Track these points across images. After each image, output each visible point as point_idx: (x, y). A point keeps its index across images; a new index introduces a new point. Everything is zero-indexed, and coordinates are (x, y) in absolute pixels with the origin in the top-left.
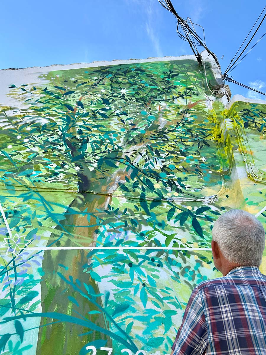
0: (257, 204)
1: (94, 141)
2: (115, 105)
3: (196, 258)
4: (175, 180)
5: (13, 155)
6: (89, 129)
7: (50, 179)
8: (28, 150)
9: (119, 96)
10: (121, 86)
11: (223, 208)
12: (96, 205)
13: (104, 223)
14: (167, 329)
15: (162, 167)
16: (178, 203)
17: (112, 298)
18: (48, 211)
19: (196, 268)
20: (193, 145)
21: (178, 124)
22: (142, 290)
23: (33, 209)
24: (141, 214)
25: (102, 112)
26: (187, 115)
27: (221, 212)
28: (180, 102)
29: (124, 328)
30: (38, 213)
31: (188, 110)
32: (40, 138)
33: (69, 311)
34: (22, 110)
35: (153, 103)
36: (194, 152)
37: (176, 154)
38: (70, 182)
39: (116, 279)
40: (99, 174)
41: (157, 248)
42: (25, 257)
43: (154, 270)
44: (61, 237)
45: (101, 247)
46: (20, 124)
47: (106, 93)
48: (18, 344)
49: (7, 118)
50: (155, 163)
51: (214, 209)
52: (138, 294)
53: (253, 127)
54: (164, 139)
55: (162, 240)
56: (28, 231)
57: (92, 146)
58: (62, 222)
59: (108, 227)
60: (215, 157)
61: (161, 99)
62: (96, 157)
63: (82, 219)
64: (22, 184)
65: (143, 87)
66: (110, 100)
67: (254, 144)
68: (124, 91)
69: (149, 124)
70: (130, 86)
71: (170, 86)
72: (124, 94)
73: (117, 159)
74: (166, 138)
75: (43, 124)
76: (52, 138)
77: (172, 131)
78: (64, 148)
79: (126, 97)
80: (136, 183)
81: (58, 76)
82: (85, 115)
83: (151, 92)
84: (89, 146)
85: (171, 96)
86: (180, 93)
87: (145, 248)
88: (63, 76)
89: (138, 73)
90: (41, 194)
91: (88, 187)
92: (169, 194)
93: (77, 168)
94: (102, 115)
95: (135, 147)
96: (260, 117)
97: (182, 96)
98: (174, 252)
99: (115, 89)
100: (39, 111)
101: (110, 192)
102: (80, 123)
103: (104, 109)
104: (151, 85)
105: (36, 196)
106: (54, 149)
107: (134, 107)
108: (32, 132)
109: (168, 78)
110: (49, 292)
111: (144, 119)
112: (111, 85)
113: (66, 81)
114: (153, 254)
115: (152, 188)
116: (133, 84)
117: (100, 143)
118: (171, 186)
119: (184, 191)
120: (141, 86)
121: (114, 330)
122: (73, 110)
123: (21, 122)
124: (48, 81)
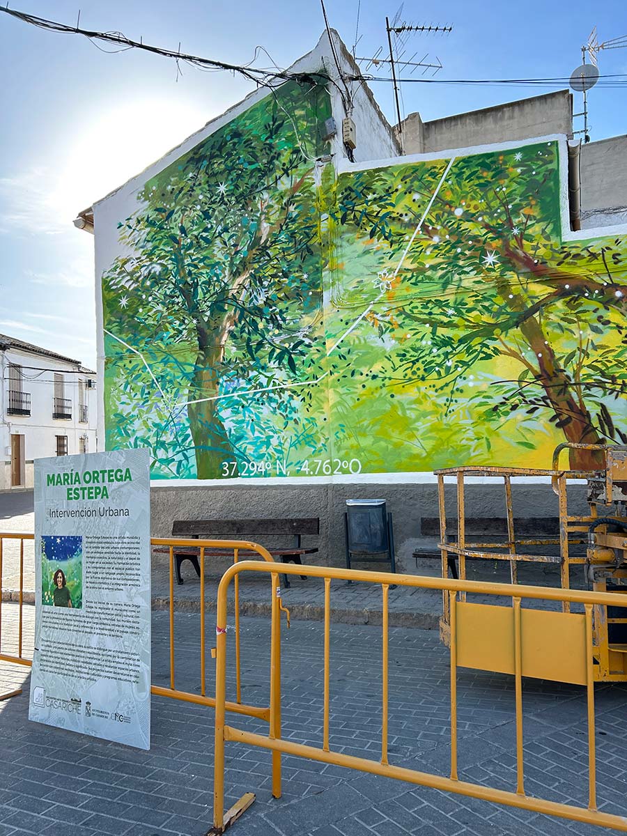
0: (335, 336)
1: (203, 283)
2: (216, 218)
3: (289, 393)
4: (277, 313)
5: (146, 319)
6: (196, 267)
7: (177, 339)
8: (155, 310)
9: (218, 200)
10: (219, 177)
11: (316, 339)
12: (214, 358)
13: (222, 376)
14: (268, 448)
15: (265, 299)
16: (278, 343)
17: (233, 432)
18: (182, 372)
19: (289, 402)
20: (296, 258)
21: (281, 227)
22: (252, 424)
23: (172, 372)
24: (248, 361)
25: (204, 234)
26: (292, 208)
27: (313, 344)
28: (285, 184)
29: (242, 450)
30: (177, 374)
31: (293, 197)
32: (159, 292)
33: (210, 444)
34: (137, 259)
35: (255, 198)
36: (296, 269)
37: (279, 276)
38: (192, 339)
39: (234, 418)
40: (212, 324)
41: (261, 390)
42: (177, 412)
43: (259, 408)
44: (195, 392)
45: (222, 396)
46: (140, 279)
47: (204, 200)
48: (187, 466)
49: (128, 274)
50: (258, 297)
51: (307, 341)
52: (249, 428)
53: (350, 220)
54: (267, 258)
55: (264, 380)
56: (174, 390)
57: (202, 289)
58: (193, 380)
59: (225, 378)
60: (318, 269)
61: (262, 188)
62: (208, 303)
63: (206, 373)
64: (159, 349)
65: (242, 170)
66: (210, 211)
67: (348, 249)
68: (222, 189)
69: (251, 238)
70: (228, 176)
71: (272, 154)
72: (223, 194)
73: (224, 301)
74: (269, 256)
75: (157, 273)
76: (169, 289)
77: (275, 242)
78: (180, 300)
79: (226, 199)
80: (243, 327)
81: (154, 188)
82: (190, 246)
83: (251, 178)
84: (200, 290)
85: (274, 176)
86: (284, 164)
87: (252, 391)
88: (159, 187)
89: (234, 144)
90: (175, 356)
91: (206, 341)
92: (271, 334)
93: (195, 321)
94: (206, 239)
95: (240, 280)
96: (361, 199)
97: (286, 172)
98: (273, 391)
99: (212, 188)
100: (150, 255)
101: (223, 343)
102: (187, 261)
103: (206, 230)
104: (251, 163)
105: (171, 359)
106: (173, 303)
107: (234, 214)
108: (152, 286)
109: (270, 137)
110: (196, 433)
111: (245, 232)
112: (208, 182)
113: (163, 195)
114: (258, 396)
115: (256, 329)
116: (230, 170)
117: (208, 283)
118: (273, 323)
119: (284, 326)
120: (240, 170)
121: (237, 452)
122: (178, 242)
123: (140, 276)
124: (147, 203)
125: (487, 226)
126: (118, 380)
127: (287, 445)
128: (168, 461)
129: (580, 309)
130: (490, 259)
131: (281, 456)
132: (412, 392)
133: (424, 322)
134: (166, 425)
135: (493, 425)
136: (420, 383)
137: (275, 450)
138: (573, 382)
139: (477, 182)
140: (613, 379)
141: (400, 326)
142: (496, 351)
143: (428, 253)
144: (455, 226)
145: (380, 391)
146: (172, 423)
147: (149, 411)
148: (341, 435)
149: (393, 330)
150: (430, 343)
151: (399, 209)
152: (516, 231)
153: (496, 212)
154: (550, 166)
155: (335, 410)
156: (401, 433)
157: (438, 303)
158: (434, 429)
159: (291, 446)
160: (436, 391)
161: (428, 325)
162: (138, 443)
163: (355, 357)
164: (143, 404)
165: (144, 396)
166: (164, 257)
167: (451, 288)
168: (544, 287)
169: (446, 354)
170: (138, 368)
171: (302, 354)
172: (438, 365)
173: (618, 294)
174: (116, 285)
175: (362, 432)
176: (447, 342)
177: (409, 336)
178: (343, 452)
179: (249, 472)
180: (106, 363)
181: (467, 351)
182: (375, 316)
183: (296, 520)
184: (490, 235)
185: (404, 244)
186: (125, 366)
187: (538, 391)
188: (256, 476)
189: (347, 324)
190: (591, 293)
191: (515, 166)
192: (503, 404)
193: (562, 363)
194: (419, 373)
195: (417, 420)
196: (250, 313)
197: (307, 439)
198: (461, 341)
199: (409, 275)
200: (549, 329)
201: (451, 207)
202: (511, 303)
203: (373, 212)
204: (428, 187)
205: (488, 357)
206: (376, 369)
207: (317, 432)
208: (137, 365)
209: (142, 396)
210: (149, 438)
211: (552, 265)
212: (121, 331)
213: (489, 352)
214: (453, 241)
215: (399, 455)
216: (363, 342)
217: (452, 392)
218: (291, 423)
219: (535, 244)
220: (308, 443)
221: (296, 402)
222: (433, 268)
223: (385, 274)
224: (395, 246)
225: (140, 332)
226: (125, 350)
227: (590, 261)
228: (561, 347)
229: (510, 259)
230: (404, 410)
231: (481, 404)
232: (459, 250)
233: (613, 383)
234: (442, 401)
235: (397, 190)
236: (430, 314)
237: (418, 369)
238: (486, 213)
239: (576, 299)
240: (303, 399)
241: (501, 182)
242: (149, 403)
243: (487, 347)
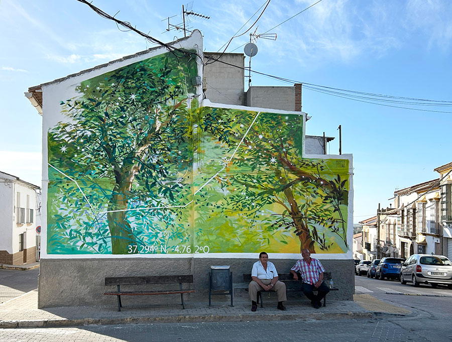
0: (199, 185)
1: (119, 146)
2: (129, 112)
3: (170, 210)
4: (163, 169)
5: (79, 161)
6: (115, 137)
7: (101, 175)
8: (86, 157)
9: (130, 102)
10: (131, 90)
11: (185, 185)
12: (125, 188)
13: (130, 198)
14: (156, 238)
15: (157, 161)
16: (164, 184)
17: (136, 229)
18: (104, 194)
19: (169, 215)
20: (175, 142)
23: (97, 194)
24: (146, 192)
25: (121, 120)
26: (174, 116)
27: (184, 187)
28: (170, 103)
29: (141, 239)
30: (100, 195)
31: (175, 111)
32: (89, 147)
33: (121, 235)
34: (74, 125)
35: (153, 106)
36: (175, 148)
37: (165, 150)
38: (111, 176)
39: (137, 222)
40: (124, 169)
41: (153, 208)
42: (100, 216)
43: (151, 217)
44: (112, 206)
45: (130, 210)
46: (76, 137)
47: (121, 100)
48: (106, 246)
49: (68, 133)
50: (153, 159)
51: (180, 185)
52: (146, 227)
53: (209, 130)
54: (159, 139)
55: (155, 203)
56: (98, 204)
57: (119, 150)
58: (111, 199)
59: (132, 200)
60: (187, 150)
61: (157, 102)
62: (122, 158)
63: (120, 196)
64: (89, 179)
65: (146, 90)
66: (125, 108)
67: (207, 144)
68: (133, 97)
69: (150, 127)
70: (137, 91)
71: (164, 86)
72: (133, 100)
73: (132, 158)
74: (160, 138)
75: (89, 136)
76: (96, 146)
77: (164, 132)
78: (104, 153)
79: (135, 103)
80: (144, 173)
81: (88, 86)
82: (112, 125)
83: (151, 95)
84: (117, 150)
85: (165, 97)
86: (171, 93)
87: (148, 208)
88: (91, 86)
89: (142, 74)
90: (99, 185)
91: (120, 178)
92: (160, 179)
93: (113, 167)
94: (121, 122)
95: (142, 148)
96: (215, 121)
97: (172, 96)
98: (160, 209)
99: (127, 95)
100: (84, 124)
101: (131, 181)
102: (109, 132)
103: (122, 117)
104: (151, 87)
105: (97, 186)
106: (99, 154)
107: (140, 112)
108: (84, 143)
109: (163, 76)
110: (113, 229)
111: (147, 123)
112: (124, 91)
113: (94, 92)
114: (151, 211)
115: (151, 176)
116: (139, 88)
117: (123, 147)
118: (161, 174)
119: (167, 176)
120: (145, 89)
121: (138, 240)
122: (104, 121)
123: (76, 135)
124: (82, 94)
125: (272, 145)
126: (58, 195)
127: (167, 238)
128: (93, 244)
129: (308, 187)
130: (273, 160)
131: (163, 243)
132: (236, 216)
133: (243, 184)
134: (92, 224)
135: (271, 233)
136: (240, 212)
137: (160, 240)
138: (304, 217)
139: (269, 125)
140: (319, 217)
141: (231, 184)
142: (274, 201)
143: (246, 153)
144: (259, 143)
145: (220, 214)
146: (97, 223)
147: (81, 214)
148: (200, 234)
149: (228, 186)
150: (245, 194)
151: (233, 130)
152: (284, 150)
153: (276, 140)
154: (299, 125)
155: (197, 222)
156: (229, 234)
157: (249, 176)
158: (245, 233)
159: (169, 238)
160: (247, 216)
161: (244, 186)
162: (73, 233)
163: (209, 197)
164: (77, 210)
165: (78, 206)
166: (93, 128)
167: (256, 170)
168: (295, 176)
169: (252, 200)
170: (74, 189)
171: (177, 191)
172: (248, 204)
173: (322, 183)
174: (58, 138)
175: (210, 233)
176: (253, 194)
177: (235, 190)
178: (200, 243)
179: (144, 251)
180: (49, 184)
181: (261, 199)
182: (220, 178)
183: (180, 276)
184: (274, 150)
185: (235, 147)
186: (63, 187)
187: (290, 219)
188: (148, 253)
189: (205, 180)
190: (312, 181)
191: (285, 122)
192: (276, 224)
193: (300, 208)
194: (239, 207)
195: (238, 229)
196: (147, 167)
197: (178, 235)
198: (259, 195)
199: (237, 162)
200: (295, 194)
201: (257, 134)
202: (281, 181)
203: (221, 128)
204: (247, 122)
205: (270, 203)
206: (219, 203)
207: (184, 231)
208: (73, 188)
209: (76, 206)
210: (80, 230)
211: (298, 167)
212: (61, 166)
213: (271, 201)
214: (257, 149)
215: (228, 245)
216: (213, 189)
217: (254, 217)
218: (170, 226)
219: (292, 157)
220: (179, 237)
221: (173, 216)
222: (247, 160)
223: (225, 159)
224: (231, 147)
225: (75, 168)
226: (63, 178)
227: (312, 167)
228: (300, 202)
229: (281, 161)
230: (232, 224)
231: (266, 224)
232: (260, 154)
233: (319, 219)
234: (249, 221)
235: (233, 121)
236: (246, 181)
237: (239, 205)
238: (273, 140)
239: (306, 183)
240: (177, 215)
241: (279, 127)
242: (81, 210)
243: (270, 198)
